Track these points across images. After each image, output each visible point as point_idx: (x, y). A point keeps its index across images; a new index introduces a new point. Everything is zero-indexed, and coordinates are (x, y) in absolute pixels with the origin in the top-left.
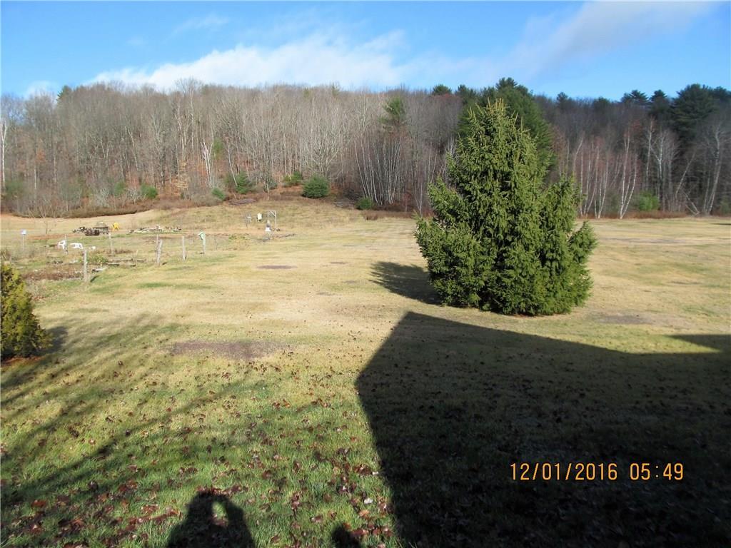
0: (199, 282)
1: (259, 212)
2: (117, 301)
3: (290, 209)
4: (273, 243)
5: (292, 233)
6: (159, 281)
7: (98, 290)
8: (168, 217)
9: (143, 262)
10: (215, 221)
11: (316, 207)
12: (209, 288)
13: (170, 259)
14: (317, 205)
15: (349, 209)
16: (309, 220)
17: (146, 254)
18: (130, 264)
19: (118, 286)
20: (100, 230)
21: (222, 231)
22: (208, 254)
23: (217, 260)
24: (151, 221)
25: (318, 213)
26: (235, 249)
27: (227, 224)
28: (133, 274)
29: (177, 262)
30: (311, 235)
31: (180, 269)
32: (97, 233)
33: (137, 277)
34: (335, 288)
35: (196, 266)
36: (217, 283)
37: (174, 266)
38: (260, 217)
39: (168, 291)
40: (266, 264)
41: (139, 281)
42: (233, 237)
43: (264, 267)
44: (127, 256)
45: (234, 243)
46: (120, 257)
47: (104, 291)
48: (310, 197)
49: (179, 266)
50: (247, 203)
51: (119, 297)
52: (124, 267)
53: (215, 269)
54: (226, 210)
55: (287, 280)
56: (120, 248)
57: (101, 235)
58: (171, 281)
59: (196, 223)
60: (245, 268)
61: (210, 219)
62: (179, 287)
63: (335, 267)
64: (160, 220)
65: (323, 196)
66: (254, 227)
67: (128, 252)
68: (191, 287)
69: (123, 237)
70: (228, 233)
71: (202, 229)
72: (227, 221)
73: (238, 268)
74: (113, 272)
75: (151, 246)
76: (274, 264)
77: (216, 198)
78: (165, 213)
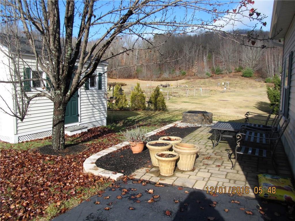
0: (199, 102)
1: (223, 82)
2: (176, 105)
3: (236, 81)
4: (226, 93)
5: (234, 90)
6: (187, 101)
7: (171, 102)
8: (189, 82)
9: (182, 96)
10: (206, 84)
11: (247, 81)
12: (202, 104)
13: (190, 96)
14: (247, 80)
15: (261, 82)
16: (243, 86)
17: (183, 94)
18: (178, 96)
19: (176, 101)
20: (167, 86)
21: (208, 88)
22: (202, 95)
23: (205, 97)
24: (183, 83)
25: (247, 83)
26: (212, 94)
27: (210, 86)
28: (179, 99)
29: (192, 97)
30: (241, 91)
31: (193, 99)
32: (166, 87)
33: (181, 100)
34: (241, 107)
35: (198, 98)
36: (204, 103)
37: (191, 98)
38: (223, 84)
39: (190, 104)
40: (221, 99)
41: (181, 101)
42: (212, 91)
43: (219, 100)
44: (177, 94)
45: (212, 92)
46: (175, 94)
47: (173, 102)
48: (245, 77)
49: (193, 98)
50: (219, 78)
51: (177, 104)
52: (177, 97)
53: (204, 99)
54: (210, 81)
55: (226, 104)
56: (175, 92)
57: (167, 87)
58: (190, 102)
59: (199, 85)
60: (214, 100)
61: (204, 84)
62: (193, 103)
63: (244, 102)
64: (186, 83)
65: (250, 77)
66: (220, 88)
67: (177, 93)
68: (196, 103)
69: (174, 88)
70: (210, 89)
71: (201, 87)
72: (210, 85)
73: (211, 100)
74: (174, 98)
75: (183, 92)
76: (224, 100)
77: (207, 76)
78: (188, 81)
